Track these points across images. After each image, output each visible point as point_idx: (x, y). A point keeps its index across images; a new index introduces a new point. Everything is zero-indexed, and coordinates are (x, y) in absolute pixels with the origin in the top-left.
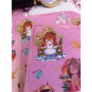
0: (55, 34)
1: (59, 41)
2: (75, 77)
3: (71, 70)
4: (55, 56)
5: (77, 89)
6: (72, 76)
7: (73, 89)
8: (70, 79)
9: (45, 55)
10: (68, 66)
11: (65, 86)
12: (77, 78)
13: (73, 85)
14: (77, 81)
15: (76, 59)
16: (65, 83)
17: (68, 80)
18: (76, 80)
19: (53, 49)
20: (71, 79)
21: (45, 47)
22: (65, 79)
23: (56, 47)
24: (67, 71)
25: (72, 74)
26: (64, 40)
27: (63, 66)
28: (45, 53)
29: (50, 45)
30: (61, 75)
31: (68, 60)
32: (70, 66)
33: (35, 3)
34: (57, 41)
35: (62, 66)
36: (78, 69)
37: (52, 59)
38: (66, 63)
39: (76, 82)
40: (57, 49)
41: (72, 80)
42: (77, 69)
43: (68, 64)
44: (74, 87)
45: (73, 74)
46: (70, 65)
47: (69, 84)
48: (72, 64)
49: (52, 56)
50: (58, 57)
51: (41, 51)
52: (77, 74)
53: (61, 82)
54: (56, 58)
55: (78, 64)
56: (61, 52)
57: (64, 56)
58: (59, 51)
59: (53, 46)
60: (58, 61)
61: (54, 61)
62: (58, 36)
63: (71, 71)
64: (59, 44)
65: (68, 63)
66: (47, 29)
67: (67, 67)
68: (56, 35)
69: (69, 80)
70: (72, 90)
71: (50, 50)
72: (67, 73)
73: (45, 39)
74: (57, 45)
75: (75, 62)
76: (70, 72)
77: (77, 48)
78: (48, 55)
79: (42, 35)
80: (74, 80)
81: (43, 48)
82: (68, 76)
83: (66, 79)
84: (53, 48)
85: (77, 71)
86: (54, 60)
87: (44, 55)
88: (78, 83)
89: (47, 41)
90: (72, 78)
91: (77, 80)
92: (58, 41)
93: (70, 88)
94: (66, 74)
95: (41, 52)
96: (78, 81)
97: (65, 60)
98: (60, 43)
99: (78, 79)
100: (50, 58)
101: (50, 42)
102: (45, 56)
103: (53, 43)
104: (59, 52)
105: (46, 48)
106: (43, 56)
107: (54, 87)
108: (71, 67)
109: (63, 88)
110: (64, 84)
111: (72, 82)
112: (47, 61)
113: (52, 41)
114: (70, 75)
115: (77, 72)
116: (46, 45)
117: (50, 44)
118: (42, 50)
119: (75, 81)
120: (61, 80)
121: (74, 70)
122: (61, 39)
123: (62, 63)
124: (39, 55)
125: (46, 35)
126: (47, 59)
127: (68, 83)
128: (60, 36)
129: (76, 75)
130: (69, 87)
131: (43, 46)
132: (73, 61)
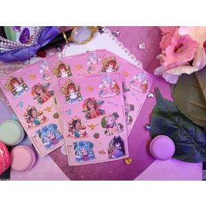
0: (74, 84)
12: (94, 110)
13: (92, 115)
15: (91, 99)
28: (70, 98)
30: (83, 110)
31: (86, 100)
33: (67, 42)
35: (83, 105)
40: (77, 94)
45: (91, 108)
48: (89, 102)
54: (78, 100)
55: (93, 102)
57: (83, 98)
59: (74, 93)
60: (80, 102)
61: (77, 102)
62: (77, 85)
63: (89, 107)
65: (86, 102)
71: (73, 96)
75: (91, 101)
77: (91, 91)
78: (72, 100)
79: (66, 86)
88: (95, 113)
89: (70, 90)
90: (90, 111)
94: (86, 109)
95: (68, 98)
97: (84, 100)
98: (79, 90)
101: (72, 91)
108: (89, 104)
111: (91, 113)
112: (73, 103)
113: (73, 89)
114: (89, 109)
116: (70, 93)
118: (68, 97)
119: (93, 112)
120: (84, 113)
121: (91, 106)
122: (79, 87)
123: (82, 102)
124: (67, 100)
129: (93, 108)
131: (68, 94)
132: (89, 100)
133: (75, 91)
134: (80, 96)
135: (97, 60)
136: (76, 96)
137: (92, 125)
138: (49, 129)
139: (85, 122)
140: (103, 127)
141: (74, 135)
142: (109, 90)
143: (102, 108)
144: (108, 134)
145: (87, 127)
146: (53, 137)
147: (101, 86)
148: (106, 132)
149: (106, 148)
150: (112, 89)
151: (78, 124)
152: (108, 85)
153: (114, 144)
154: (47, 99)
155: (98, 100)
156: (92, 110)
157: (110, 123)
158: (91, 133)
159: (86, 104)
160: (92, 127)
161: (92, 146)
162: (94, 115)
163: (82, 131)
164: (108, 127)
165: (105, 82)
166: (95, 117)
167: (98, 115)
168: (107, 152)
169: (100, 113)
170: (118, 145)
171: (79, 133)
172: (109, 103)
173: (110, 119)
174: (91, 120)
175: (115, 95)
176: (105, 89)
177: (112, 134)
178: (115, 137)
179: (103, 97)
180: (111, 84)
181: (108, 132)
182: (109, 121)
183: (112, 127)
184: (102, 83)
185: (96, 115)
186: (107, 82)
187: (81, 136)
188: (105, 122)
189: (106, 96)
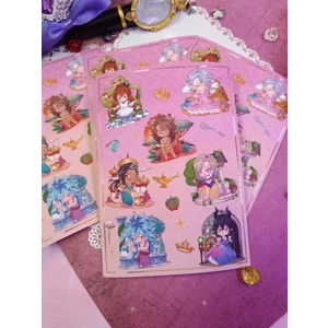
0: (129, 85)
3: (158, 132)
6: (161, 140)
9: (120, 117)
11: (153, 155)
12: (169, 142)
13: (164, 153)
14: (169, 147)
15: (164, 116)
16: (152, 151)
17: (155, 147)
18: (167, 145)
21: (118, 107)
25: (160, 138)
26: (143, 92)
27: (146, 127)
28: (118, 115)
29: (123, 103)
30: (145, 140)
31: (151, 119)
32: (155, 127)
33: (124, 25)
35: (144, 129)
36: (169, 129)
38: (149, 123)
40: (134, 106)
42: (167, 130)
43: (153, 125)
44: (165, 155)
45: (163, 138)
46: (155, 125)
47: (158, 151)
48: (159, 123)
50: (137, 118)
52: (168, 136)
53: (146, 151)
54: (135, 118)
55: (167, 123)
56: (141, 109)
57: (145, 114)
58: (138, 108)
59: (128, 103)
60: (138, 122)
61: (132, 124)
62: (134, 86)
63: (159, 134)
64: (137, 98)
65: (153, 123)
66: (116, 80)
69: (157, 147)
71: (125, 109)
73: (117, 96)
75: (163, 121)
76: (157, 135)
77: (165, 99)
78: (122, 118)
79: (111, 91)
80: (165, 146)
83: (152, 146)
84: (129, 106)
85: (168, 132)
86: (133, 122)
88: (172, 149)
90: (161, 143)
91: (170, 145)
92: (134, 94)
94: (151, 139)
95: (113, 115)
97: (147, 119)
98: (138, 96)
99: (171, 143)
101: (123, 99)
103: (127, 98)
104: (137, 110)
106: (116, 120)
107: (137, 159)
108: (158, 127)
109: (150, 158)
110: (151, 153)
111: (162, 149)
112: (123, 125)
113: (126, 96)
114: (158, 139)
115: (169, 134)
116: (118, 104)
117: (124, 101)
118: (114, 112)
119: (167, 147)
120: (145, 147)
121: (163, 132)
122: (138, 91)
123: (144, 124)
124: (111, 120)
126: (122, 123)
127: (156, 151)
128: (137, 86)
129: (167, 138)
130: (159, 156)
131: (114, 106)
132: (160, 119)
133: (130, 100)
134: (140, 111)
135: (181, 54)
137: (163, 177)
138: (68, 186)
139: (148, 170)
140: (189, 183)
141: (120, 200)
142: (205, 99)
143: (187, 137)
144: (199, 200)
145: (152, 182)
146: (73, 204)
147: (186, 89)
148: (196, 196)
149: (194, 237)
150: (211, 97)
151: (130, 174)
152: (201, 89)
153: (215, 228)
154: (72, 125)
155: (180, 120)
156: (165, 141)
157: (205, 174)
158: (159, 196)
159: (151, 128)
161: (160, 228)
162: (169, 154)
163: (139, 191)
164: (201, 184)
165: (196, 81)
166: (171, 158)
167: (178, 154)
168: (196, 246)
169: (182, 149)
170: (224, 232)
171: (133, 195)
172: (205, 127)
174: (162, 164)
175: (218, 110)
176: (196, 96)
177: (211, 203)
178: (217, 211)
179: (192, 113)
180: (210, 88)
181: (201, 196)
182: (203, 170)
183: (210, 186)
184: (189, 82)
185: (174, 155)
186: (201, 81)
187: (137, 202)
188: (195, 172)
189: (196, 113)
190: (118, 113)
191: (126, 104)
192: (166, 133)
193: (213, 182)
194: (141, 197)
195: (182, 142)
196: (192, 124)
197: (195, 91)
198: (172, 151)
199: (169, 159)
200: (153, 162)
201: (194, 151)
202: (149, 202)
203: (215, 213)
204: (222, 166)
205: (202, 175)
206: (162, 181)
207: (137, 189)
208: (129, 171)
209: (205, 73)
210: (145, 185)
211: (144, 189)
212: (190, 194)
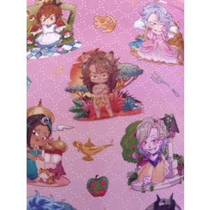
0: (60, 4)
1: (67, 18)
2: (101, 90)
3: (91, 74)
4: (58, 47)
5: (104, 115)
6: (95, 87)
7: (96, 115)
8: (88, 94)
9: (39, 46)
10: (84, 67)
11: (79, 108)
12: (106, 91)
13: (96, 107)
14: (105, 99)
15: (104, 53)
16: (78, 102)
17: (84, 96)
18: (102, 95)
19: (54, 34)
20: (92, 93)
21: (39, 31)
22: (78, 94)
23: (61, 28)
24: (82, 76)
25: (93, 83)
26: (78, 15)
27: (74, 65)
28: (38, 43)
29: (48, 26)
30: (69, 84)
31: (84, 53)
32: (89, 66)
34: (63, 17)
35: (71, 67)
36: (108, 73)
37: (51, 54)
38: (80, 59)
39: (103, 100)
40: (63, 33)
41: (93, 95)
42: (105, 74)
43: (85, 63)
44: (98, 110)
45: (97, 84)
46: (89, 64)
47: (86, 103)
48: (95, 62)
49: (51, 47)
50: (63, 49)
51: (31, 40)
52: (106, 83)
53: (69, 100)
54: (60, 50)
55: (107, 63)
56: (71, 38)
57: (77, 45)
58: (67, 35)
59: (55, 28)
60: (64, 56)
61: (55, 57)
62: (67, 7)
63: (92, 78)
64: (68, 22)
65: (86, 60)
67: (82, 67)
68: (62, 6)
69: (86, 96)
70: (94, 117)
71: (49, 36)
72: (82, 81)
73: (41, 16)
74: (64, 25)
75: (101, 59)
76: (89, 78)
77: (108, 30)
78: (43, 47)
80: (99, 96)
81: (34, 33)
82: (85, 86)
83: (80, 93)
84: (55, 32)
85: (106, 77)
86: (56, 54)
87: (35, 47)
88: (108, 102)
89: (43, 19)
90: (93, 91)
91: (106, 96)
92: (65, 17)
93: (89, 112)
94: (80, 83)
95: (31, 42)
96: (107, 99)
97: (79, 54)
98: (70, 21)
99: (108, 94)
100: (48, 52)
101: (49, 21)
102: (38, 49)
103: (54, 21)
104: (67, 38)
105: (42, 33)
106: (34, 49)
107: (53, 110)
108: (93, 68)
109: (74, 111)
110: (76, 103)
111: (94, 100)
112: (42, 57)
113: (54, 17)
114: (90, 85)
115: (106, 80)
116: (41, 27)
117: (49, 24)
118: (34, 38)
119: (101, 98)
120: (68, 94)
121: (99, 75)
122: (71, 13)
123: (72, 60)
125: (42, 7)
126: (41, 55)
127: (83, 102)
128: (71, 7)
129: (104, 86)
130: (87, 110)
132: (97, 56)
133: (59, 23)
134: (70, 41)
136: (57, 38)
137: (90, 144)
140: (127, 157)
142: (161, 42)
143: (132, 89)
144: (138, 184)
145: (71, 149)
148: (133, 178)
150: (169, 42)
151: (39, 131)
152: (158, 28)
155: (126, 62)
156: (100, 89)
157: (151, 147)
159: (83, 68)
160: (88, 150)
162: (103, 110)
164: (143, 160)
165: (153, 18)
166: (105, 115)
167: (116, 111)
169: (124, 105)
171: (39, 164)
172: (157, 79)
173: (154, 132)
174: (90, 123)
175: (175, 61)
176: (150, 36)
177: (152, 189)
178: (159, 199)
179: (142, 56)
180: (168, 30)
181: (140, 178)
182: (149, 140)
183: (154, 164)
184: (143, 16)
185: (110, 112)
186: (159, 19)
187: (44, 176)
188: (137, 141)
189: (149, 58)
190: (38, 39)
191: (51, 29)
192: (103, 78)
193: (159, 159)
194: (50, 170)
195: (125, 96)
196: (141, 72)
197: (150, 29)
198: (108, 106)
199: (102, 118)
200: (77, 118)
201: (139, 111)
202: (62, 180)
203: (156, 204)
204: (172, 136)
205: (146, 147)
206: (86, 149)
207: (47, 157)
208: (39, 127)
209: (164, 11)
210: (60, 152)
211: (56, 158)
212: (125, 174)
